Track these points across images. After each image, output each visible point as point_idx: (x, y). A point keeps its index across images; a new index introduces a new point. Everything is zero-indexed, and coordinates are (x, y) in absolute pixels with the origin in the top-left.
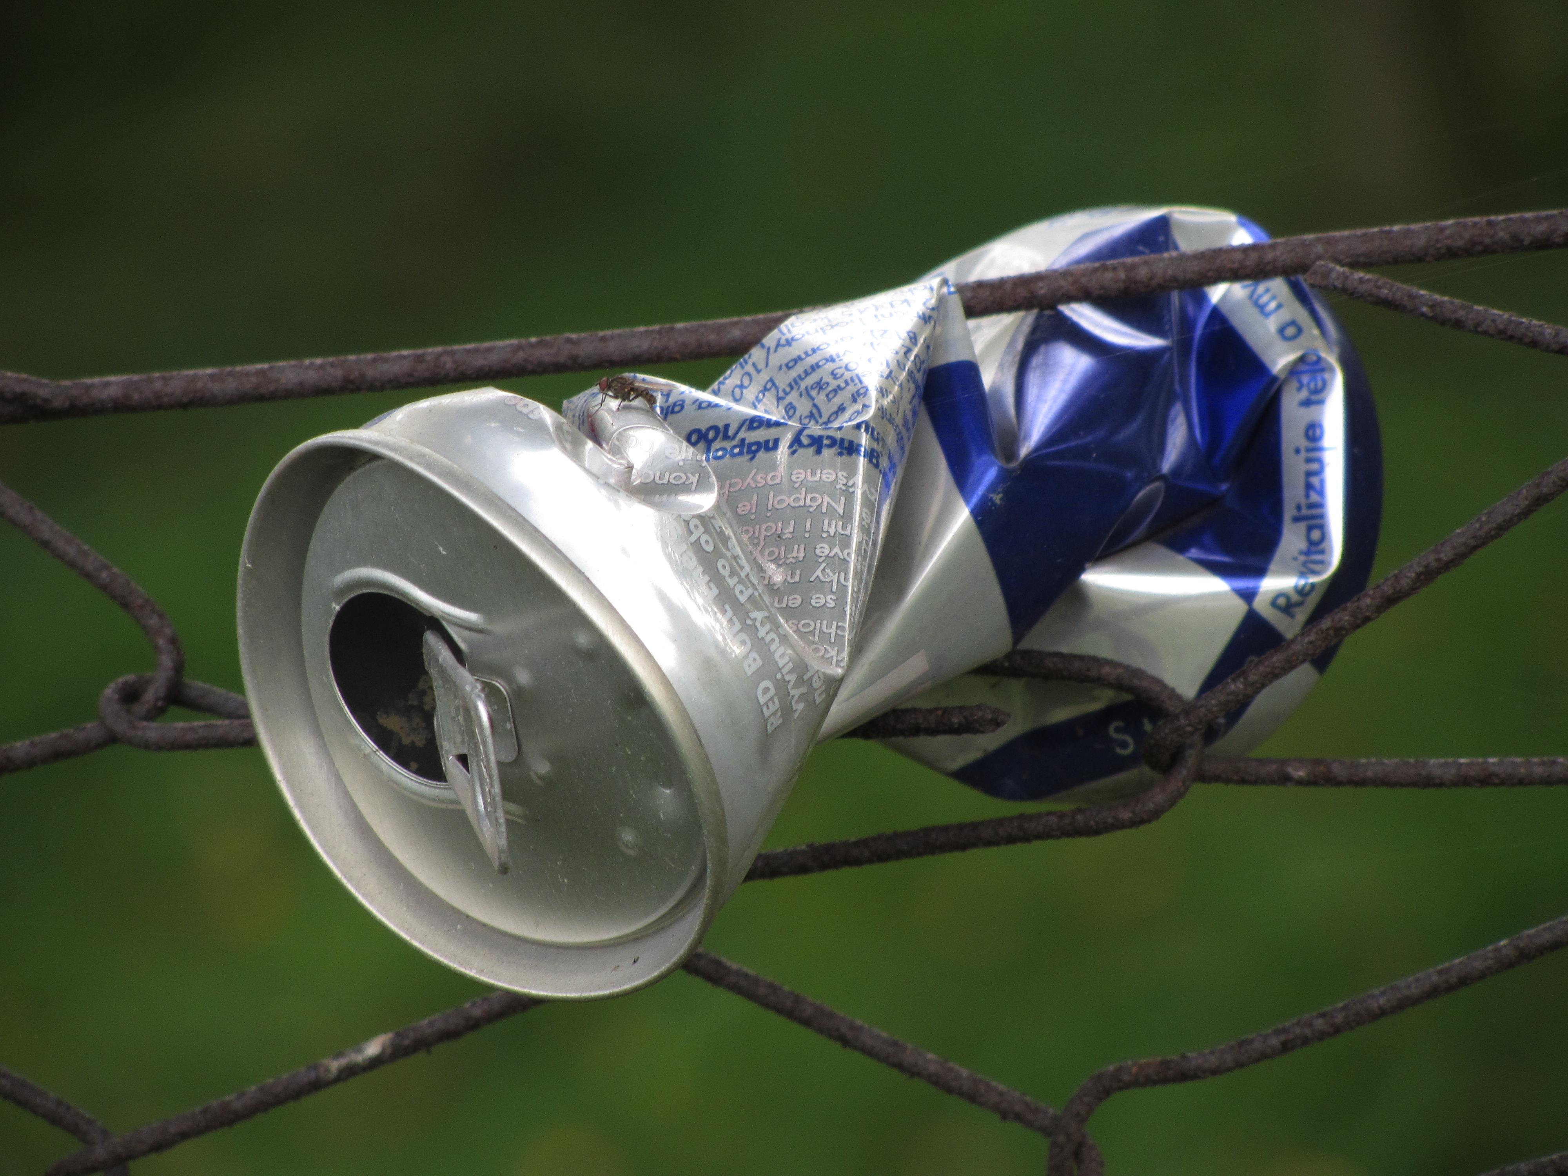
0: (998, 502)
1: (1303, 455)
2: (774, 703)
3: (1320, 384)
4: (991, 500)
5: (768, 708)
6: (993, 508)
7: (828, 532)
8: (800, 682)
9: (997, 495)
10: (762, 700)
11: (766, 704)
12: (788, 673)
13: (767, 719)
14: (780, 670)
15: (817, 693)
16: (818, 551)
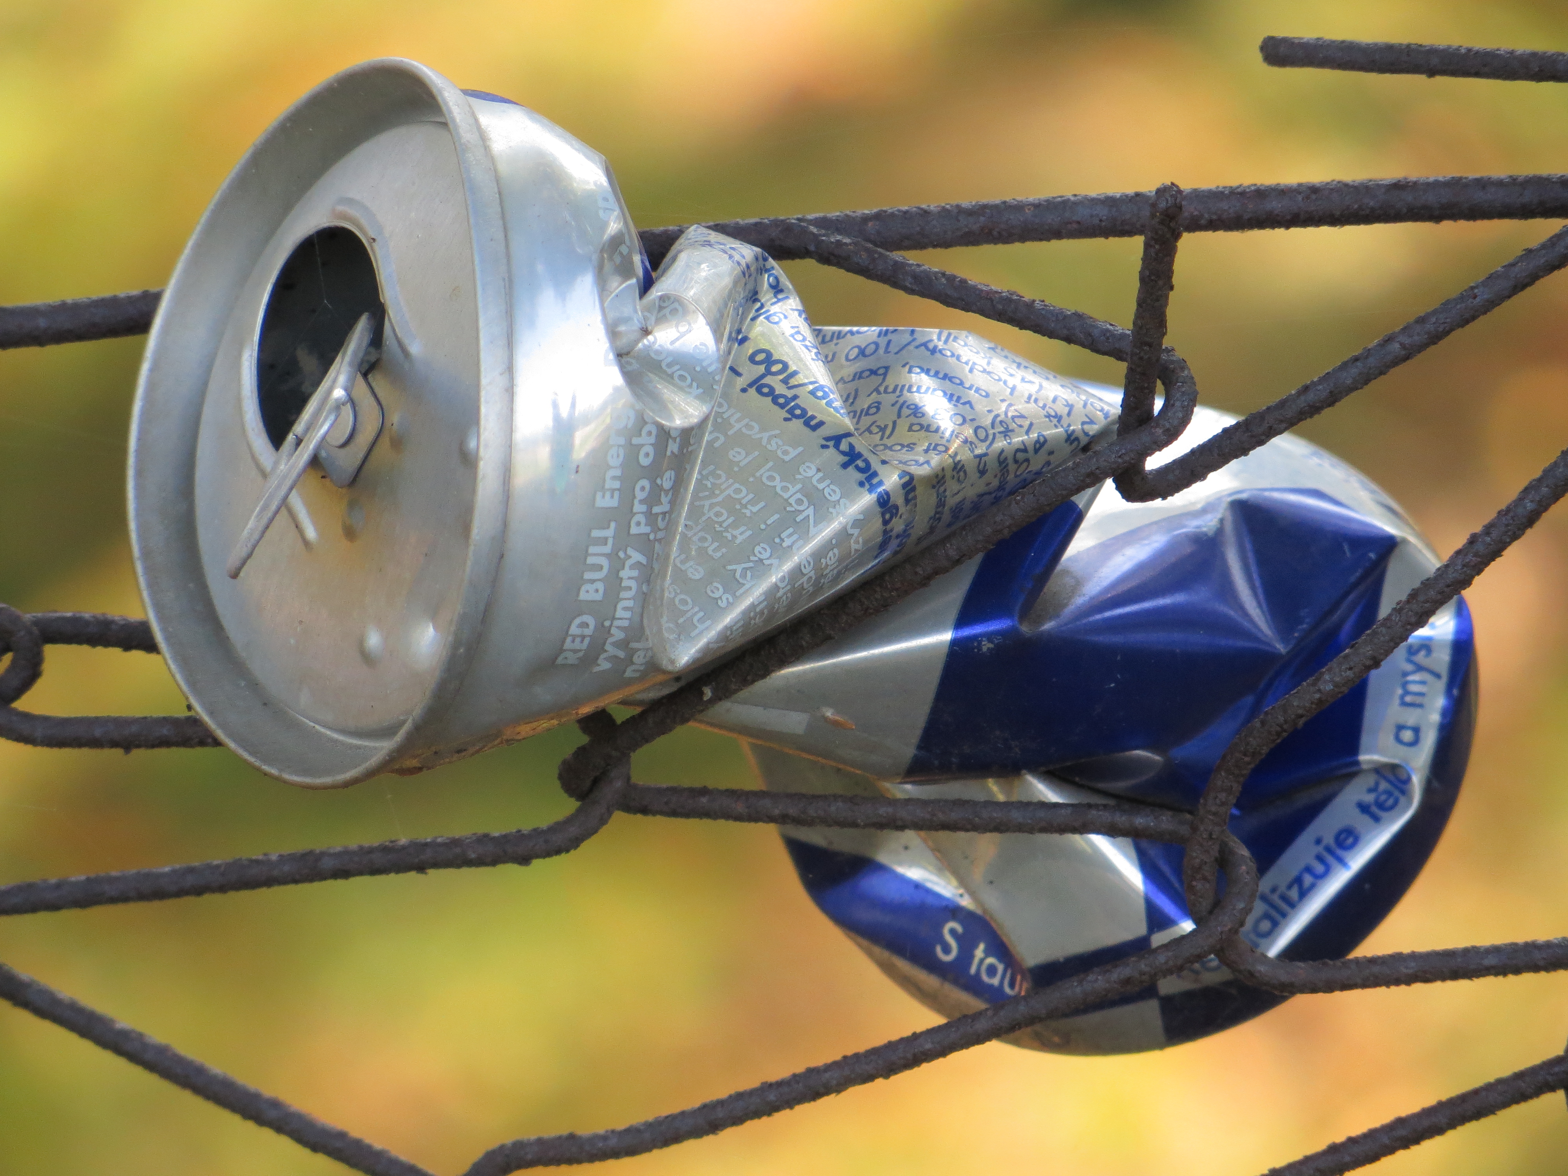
0: (985, 649)
1: (1320, 849)
2: (582, 641)
3: (1390, 802)
4: (980, 643)
5: (573, 641)
6: (976, 650)
7: (783, 540)
8: (623, 644)
9: (988, 642)
10: (574, 630)
11: (574, 637)
12: (618, 627)
13: (565, 650)
14: (614, 618)
15: (633, 667)
16: (757, 549)
